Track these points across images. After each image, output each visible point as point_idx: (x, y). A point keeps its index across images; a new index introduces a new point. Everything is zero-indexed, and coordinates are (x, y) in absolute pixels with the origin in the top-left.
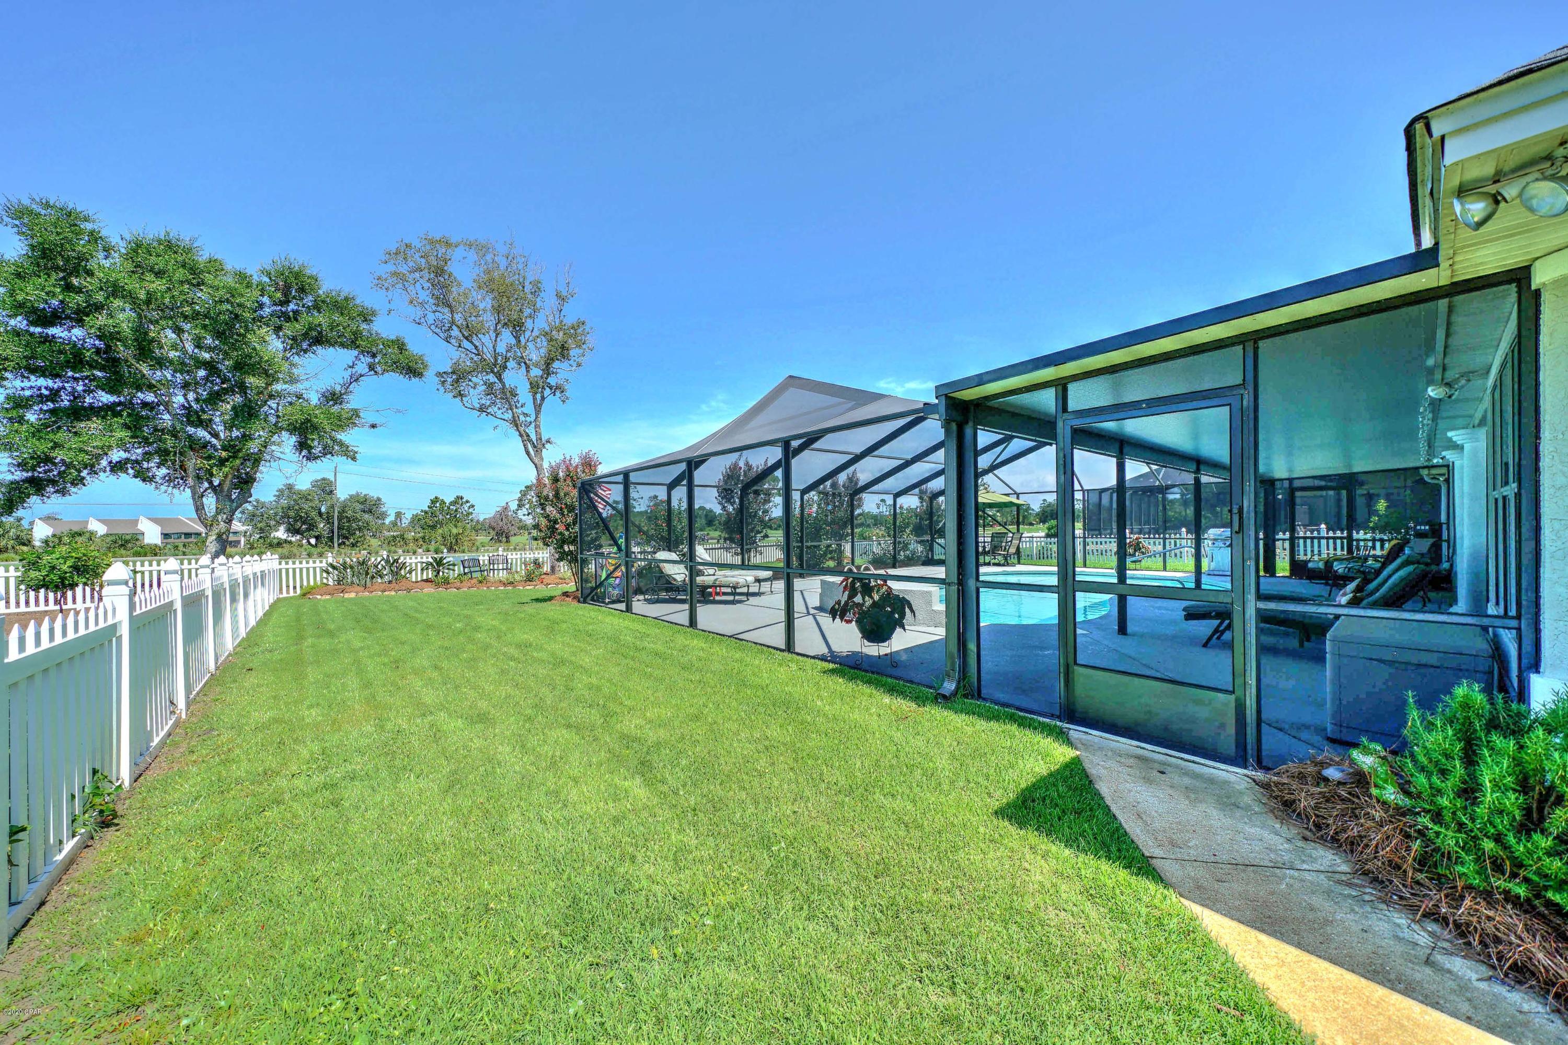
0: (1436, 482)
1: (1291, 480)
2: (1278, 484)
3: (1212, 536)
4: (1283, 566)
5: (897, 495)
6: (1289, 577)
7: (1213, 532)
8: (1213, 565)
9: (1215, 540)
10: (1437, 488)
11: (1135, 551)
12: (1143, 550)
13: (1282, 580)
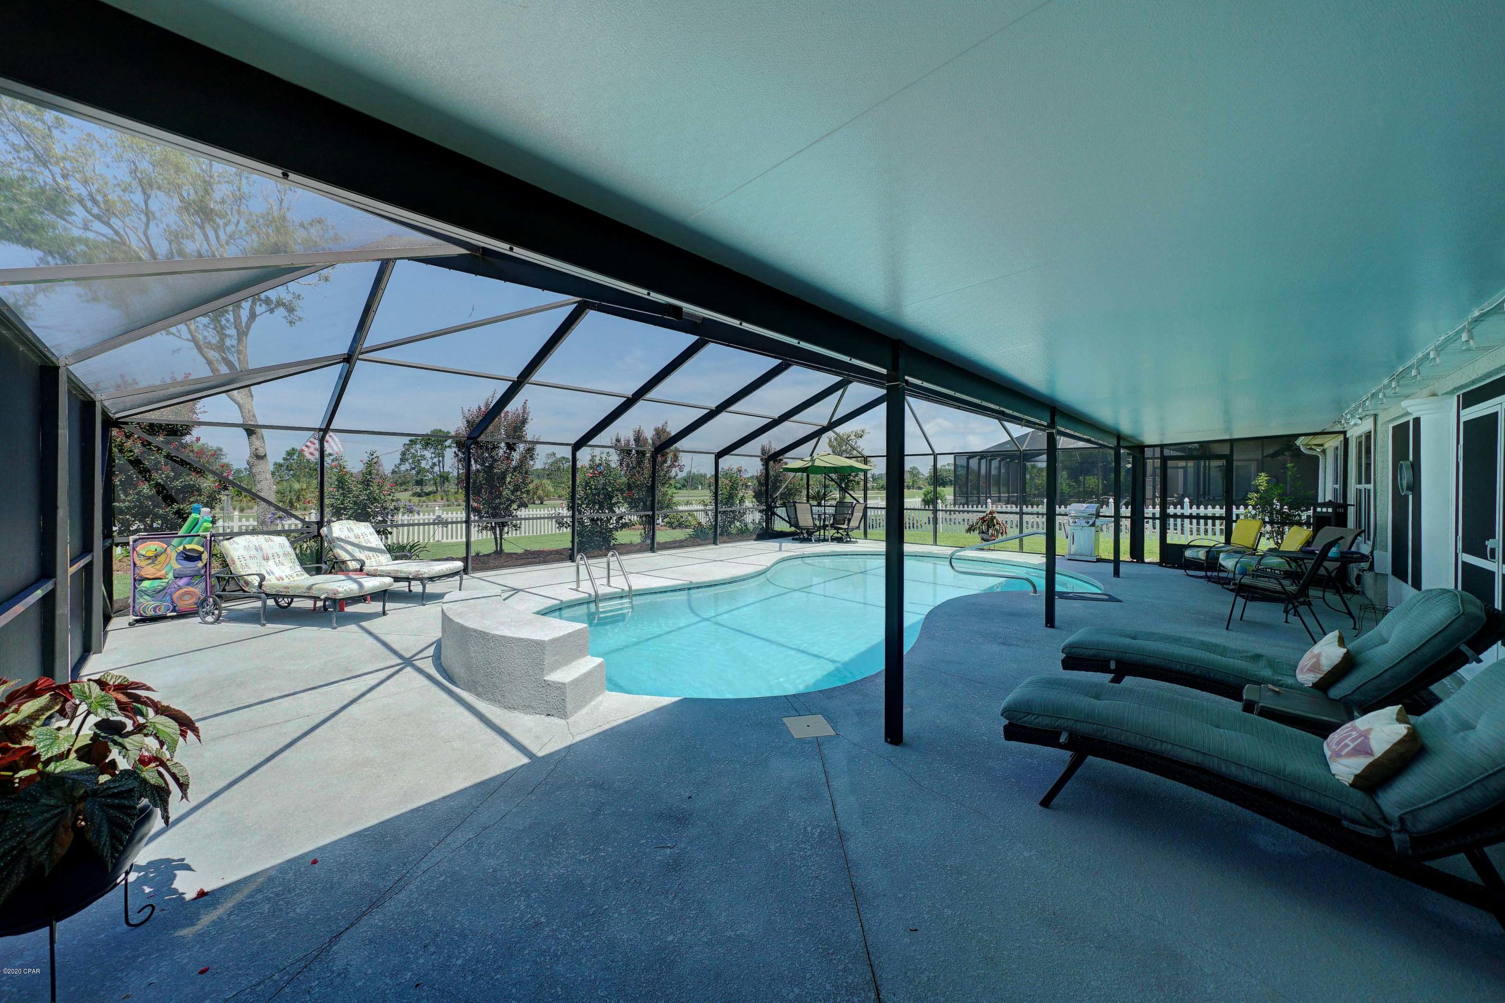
0: (1314, 453)
1: (1162, 446)
2: (1148, 452)
3: (1073, 513)
4: (1152, 550)
5: (720, 455)
6: (1160, 564)
7: (1075, 508)
8: (1074, 549)
9: (1076, 517)
10: (1316, 459)
11: (989, 527)
12: (997, 527)
13: (1153, 567)
